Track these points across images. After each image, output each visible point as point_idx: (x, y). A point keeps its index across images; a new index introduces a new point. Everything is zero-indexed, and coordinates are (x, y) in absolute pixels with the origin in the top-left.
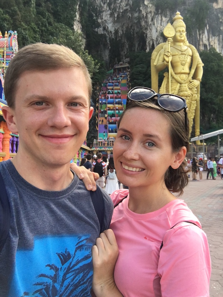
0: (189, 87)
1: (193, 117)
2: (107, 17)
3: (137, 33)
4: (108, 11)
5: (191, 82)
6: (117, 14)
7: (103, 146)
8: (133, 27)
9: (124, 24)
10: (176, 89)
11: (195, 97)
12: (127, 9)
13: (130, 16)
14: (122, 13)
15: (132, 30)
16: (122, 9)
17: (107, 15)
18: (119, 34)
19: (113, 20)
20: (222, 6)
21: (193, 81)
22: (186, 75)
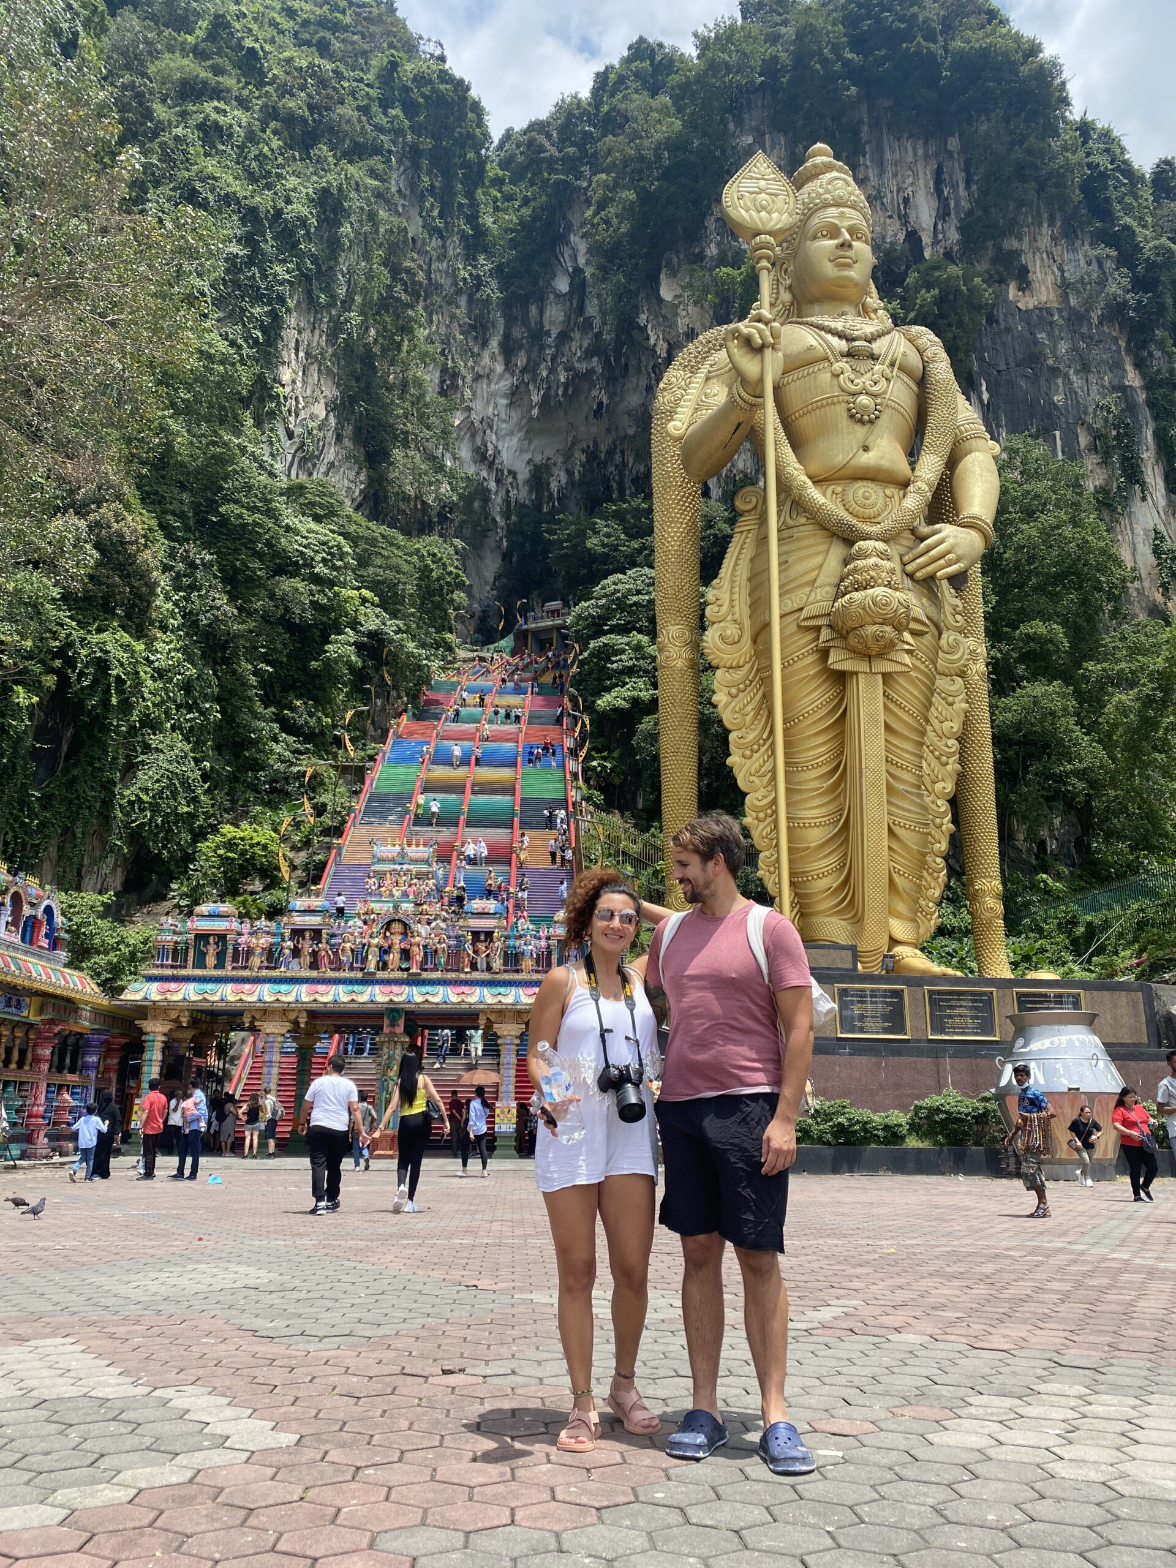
0: (909, 568)
1: (949, 787)
4: (501, 377)
5: (922, 539)
6: (542, 393)
7: (228, 971)
8: (618, 459)
9: (573, 444)
10: (818, 582)
11: (953, 648)
12: (590, 372)
13: (601, 404)
14: (566, 385)
15: (612, 469)
16: (566, 369)
17: (493, 395)
18: (554, 486)
19: (524, 422)
20: (1052, 297)
21: (939, 531)
22: (888, 492)
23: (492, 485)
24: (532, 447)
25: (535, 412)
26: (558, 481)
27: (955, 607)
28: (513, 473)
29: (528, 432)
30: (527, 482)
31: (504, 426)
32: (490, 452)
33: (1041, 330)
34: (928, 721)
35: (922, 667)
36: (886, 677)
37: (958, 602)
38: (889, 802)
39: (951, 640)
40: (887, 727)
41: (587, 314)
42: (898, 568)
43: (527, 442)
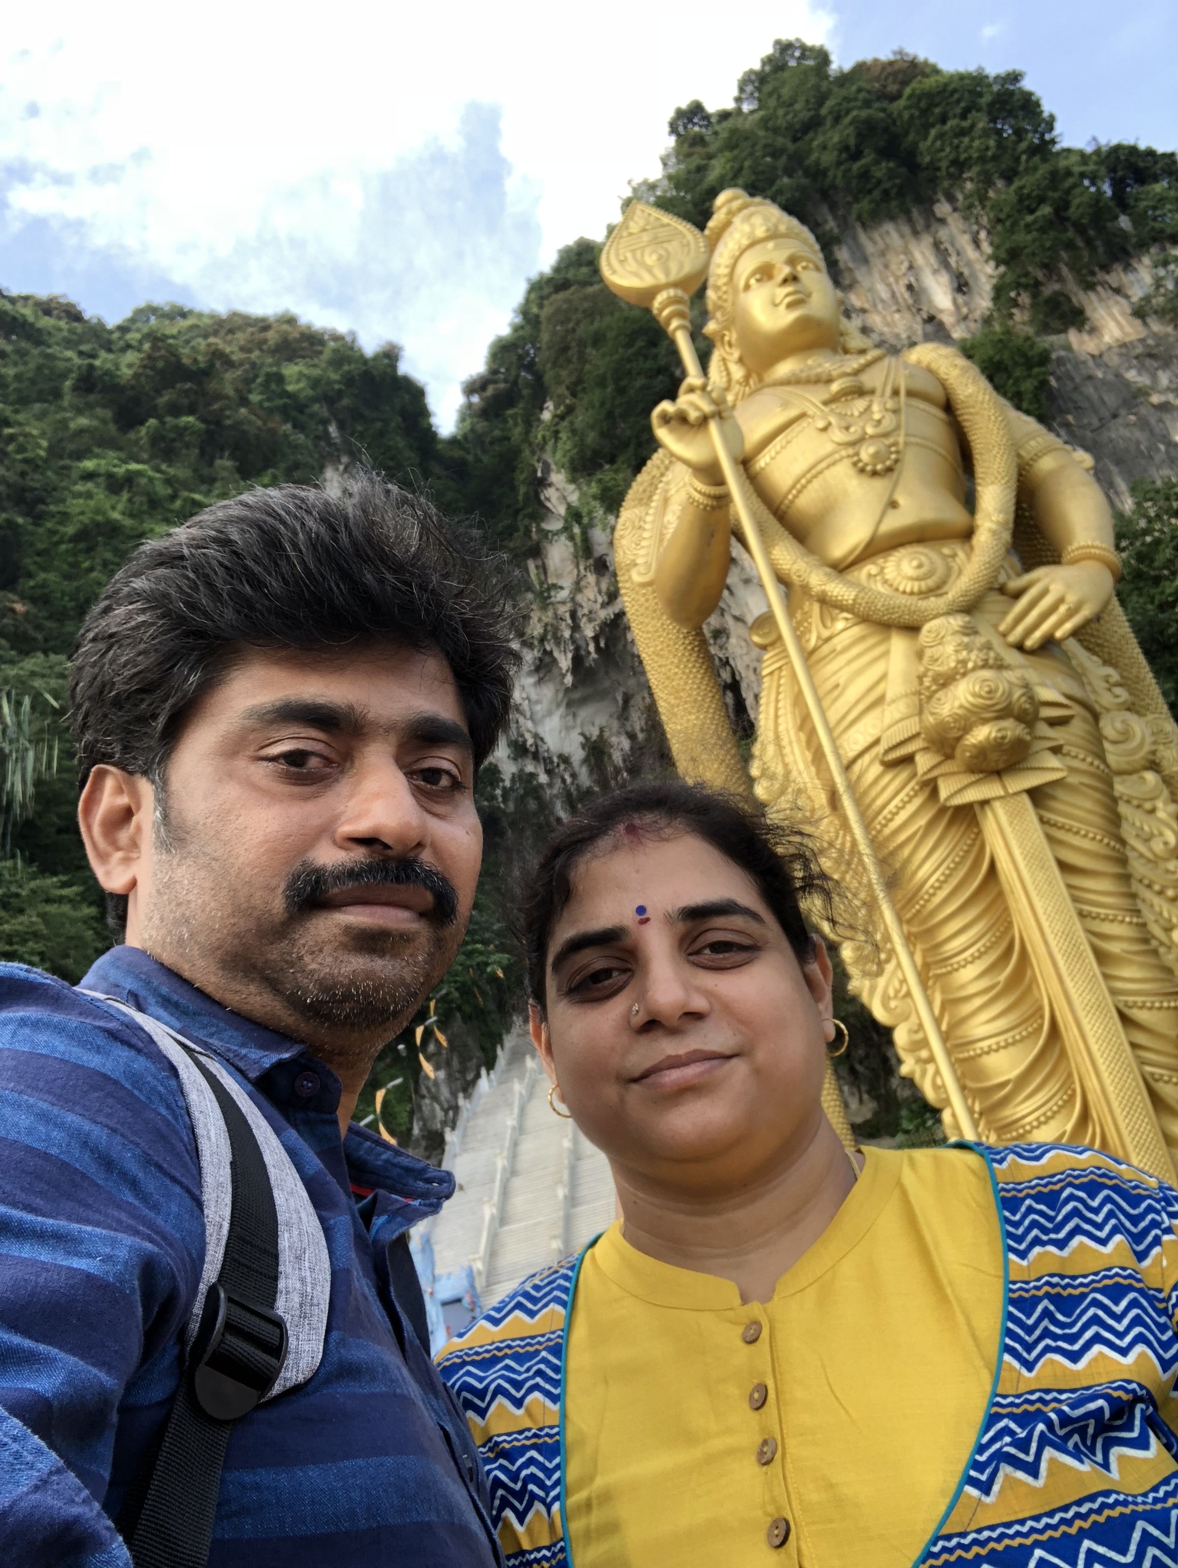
5: (1017, 596)
10: (889, 697)
11: (1125, 733)
18: (617, 757)
19: (561, 695)
20: (1128, 329)
21: (1038, 580)
22: (946, 551)
23: (543, 778)
24: (579, 721)
25: (569, 680)
26: (620, 746)
27: (1107, 679)
28: (565, 759)
29: (569, 705)
30: (586, 761)
31: (538, 708)
32: (530, 741)
33: (1130, 368)
34: (1123, 842)
35: (1083, 766)
36: (1037, 795)
37: (1110, 671)
38: (1106, 977)
39: (1119, 725)
40: (1064, 866)
41: (597, 554)
42: (996, 642)
43: (570, 718)
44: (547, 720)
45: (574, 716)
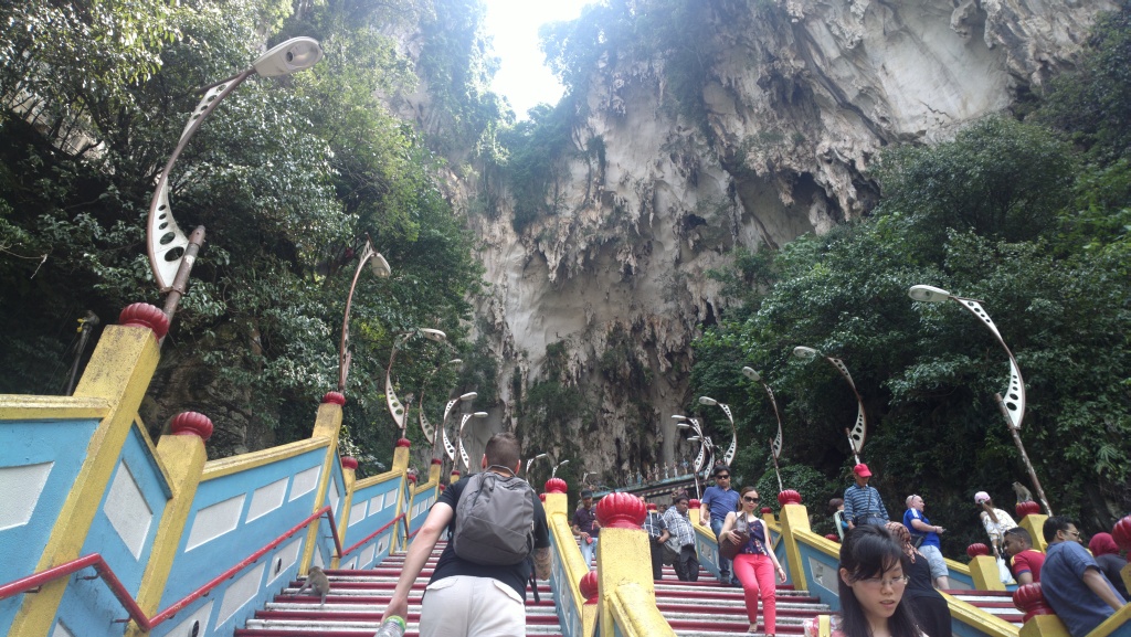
2: (506, 277)
3: (669, 356)
4: (512, 248)
6: (559, 258)
8: (647, 331)
9: (592, 324)
12: (614, 240)
13: (628, 267)
14: (586, 253)
15: (639, 348)
16: (588, 234)
17: (502, 266)
18: (572, 366)
19: (537, 297)
23: (500, 358)
24: (545, 327)
25: (553, 276)
28: (524, 352)
29: (541, 309)
30: (541, 361)
31: (514, 300)
32: (499, 320)
41: (607, 186)
43: (540, 320)
44: (518, 315)
45: (543, 321)
